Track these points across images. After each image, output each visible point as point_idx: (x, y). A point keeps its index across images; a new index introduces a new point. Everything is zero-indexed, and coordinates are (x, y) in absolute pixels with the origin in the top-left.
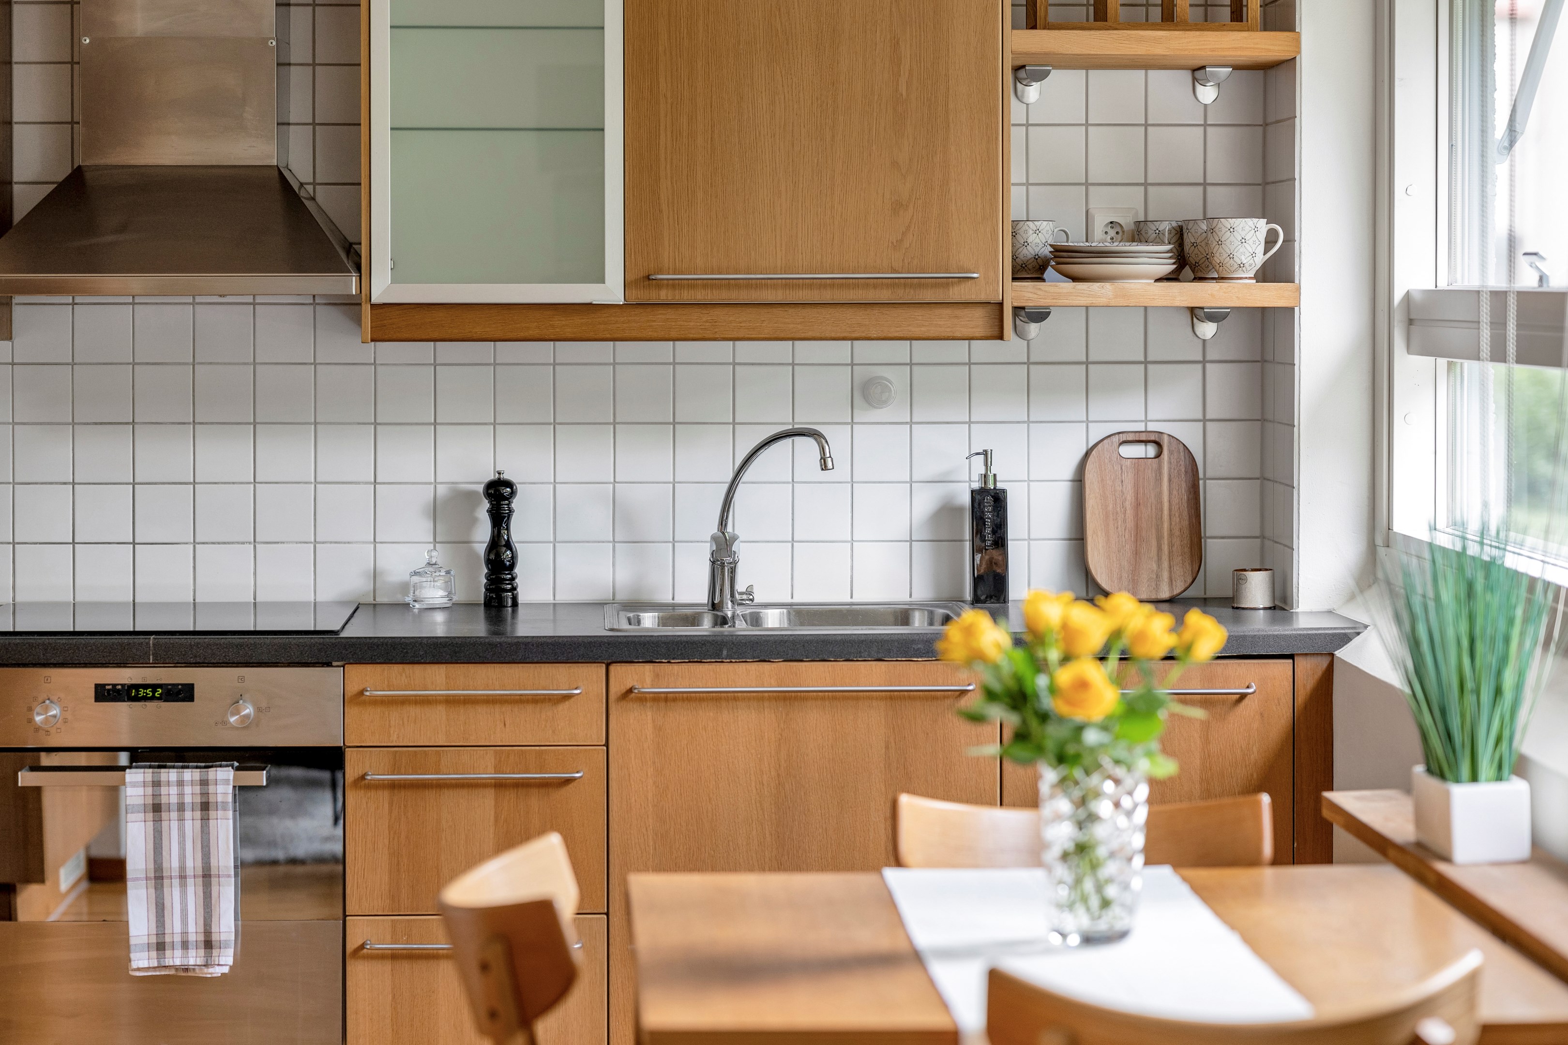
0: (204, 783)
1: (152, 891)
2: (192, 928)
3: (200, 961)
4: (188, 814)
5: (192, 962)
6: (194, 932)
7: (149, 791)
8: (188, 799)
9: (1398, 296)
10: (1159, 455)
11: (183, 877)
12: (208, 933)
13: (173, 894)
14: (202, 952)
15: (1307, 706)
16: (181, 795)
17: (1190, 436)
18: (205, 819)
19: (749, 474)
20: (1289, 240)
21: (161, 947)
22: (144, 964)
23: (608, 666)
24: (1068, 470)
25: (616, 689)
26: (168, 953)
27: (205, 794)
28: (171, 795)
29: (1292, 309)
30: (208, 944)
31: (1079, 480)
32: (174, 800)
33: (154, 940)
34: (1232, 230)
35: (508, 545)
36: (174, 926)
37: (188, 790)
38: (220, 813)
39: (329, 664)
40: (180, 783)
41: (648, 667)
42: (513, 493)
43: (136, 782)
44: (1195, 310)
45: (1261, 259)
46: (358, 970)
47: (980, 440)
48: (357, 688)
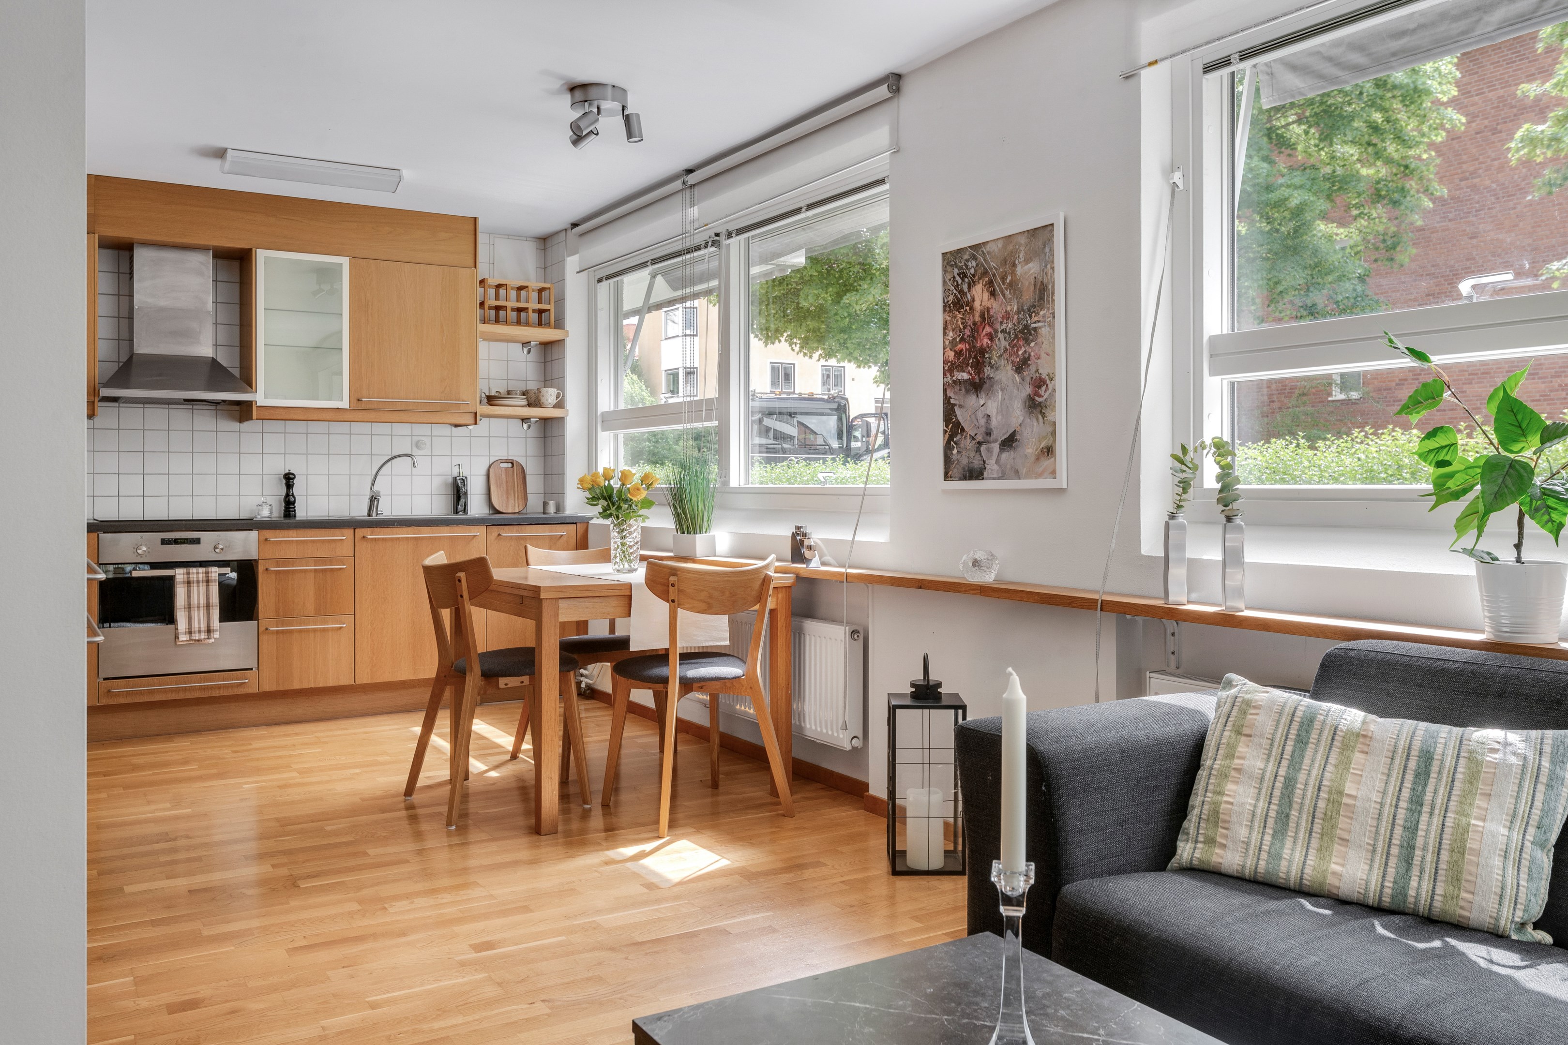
0: (207, 573)
1: (187, 612)
2: (202, 626)
3: (206, 637)
4: (201, 584)
5: (202, 637)
6: (203, 626)
7: (185, 577)
8: (201, 579)
9: (599, 413)
10: (513, 466)
11: (199, 607)
12: (209, 627)
13: (195, 614)
14: (206, 634)
15: (581, 539)
16: (198, 577)
17: (522, 461)
18: (208, 586)
19: (381, 473)
20: (563, 396)
21: (190, 633)
23: (355, 529)
24: (483, 471)
25: (358, 536)
26: (193, 634)
27: (207, 577)
28: (194, 577)
29: (563, 418)
31: (488, 475)
32: (195, 579)
33: (187, 631)
34: (546, 391)
35: (293, 495)
36: (195, 626)
37: (201, 575)
38: (213, 583)
39: (251, 530)
40: (198, 573)
41: (369, 529)
42: (295, 478)
43: (180, 574)
44: (524, 420)
45: (555, 402)
46: (263, 638)
47: (456, 461)
48: (264, 538)
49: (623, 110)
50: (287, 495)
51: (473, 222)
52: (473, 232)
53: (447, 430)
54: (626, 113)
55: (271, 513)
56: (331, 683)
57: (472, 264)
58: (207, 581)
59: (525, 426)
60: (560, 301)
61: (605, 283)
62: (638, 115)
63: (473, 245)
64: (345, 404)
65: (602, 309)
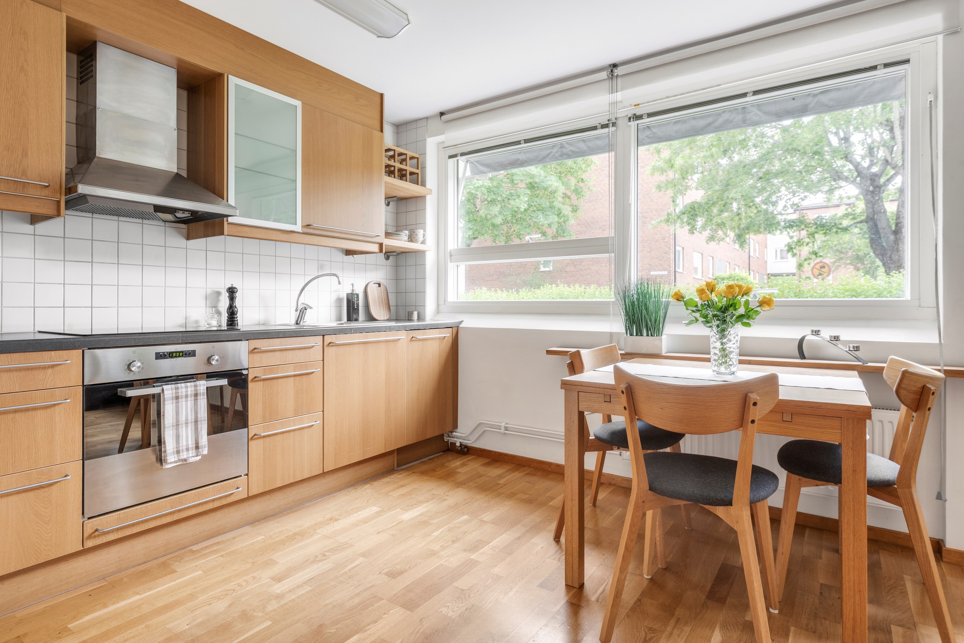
0: (196, 386)
1: (175, 431)
2: (190, 443)
3: (194, 455)
4: (189, 399)
5: (190, 456)
6: (192, 443)
7: (174, 391)
8: (189, 393)
10: (379, 287)
12: (197, 443)
13: (183, 431)
14: (195, 452)
15: (454, 339)
16: (187, 392)
18: (196, 400)
20: (426, 235)
21: (178, 452)
22: (173, 460)
23: (323, 336)
25: (326, 343)
26: (181, 454)
27: (195, 391)
28: (181, 392)
29: (425, 252)
30: (196, 449)
32: (184, 394)
33: (175, 450)
35: (236, 307)
36: (183, 443)
37: (189, 389)
38: (202, 397)
40: (186, 387)
41: (334, 336)
42: (237, 291)
43: (169, 390)
45: (422, 239)
46: (253, 443)
48: (252, 348)
50: (230, 307)
51: (379, 97)
52: (380, 105)
56: (306, 477)
57: (379, 128)
60: (424, 169)
61: (453, 160)
63: (380, 114)
64: (298, 228)
65: (450, 178)
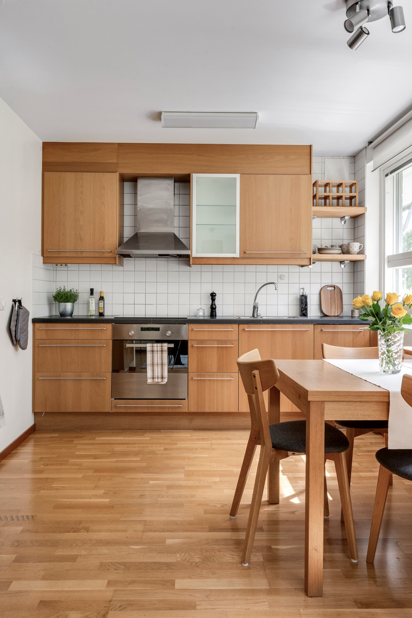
0: (162, 346)
1: (152, 367)
2: (159, 375)
3: (161, 381)
4: (159, 352)
5: (159, 381)
7: (151, 348)
8: (159, 350)
9: (386, 257)
10: (335, 289)
11: (158, 365)
12: (162, 375)
13: (156, 368)
14: (161, 379)
16: (157, 349)
17: (340, 286)
18: (162, 353)
19: (260, 292)
20: (364, 247)
21: (153, 378)
22: (150, 381)
23: (239, 325)
24: (318, 292)
25: (240, 329)
26: (155, 379)
27: (162, 349)
28: (155, 349)
29: (364, 260)
30: (162, 378)
31: (320, 294)
32: (156, 350)
33: (152, 377)
34: (354, 245)
35: (215, 305)
36: (156, 374)
37: (159, 348)
38: (165, 352)
39: (185, 324)
40: (157, 346)
41: (246, 325)
42: (216, 295)
43: (149, 346)
44: (342, 262)
45: (358, 250)
46: (191, 383)
47: (302, 286)
48: (191, 329)
49: (389, 7)
50: (212, 305)
51: (309, 148)
52: (309, 154)
53: (297, 269)
54: (390, 9)
55: (204, 314)
56: (225, 410)
57: (309, 172)
58: (162, 351)
59: (343, 266)
60: (362, 192)
61: (390, 176)
62: (401, 8)
63: (309, 161)
64: (237, 255)
65: (388, 193)
